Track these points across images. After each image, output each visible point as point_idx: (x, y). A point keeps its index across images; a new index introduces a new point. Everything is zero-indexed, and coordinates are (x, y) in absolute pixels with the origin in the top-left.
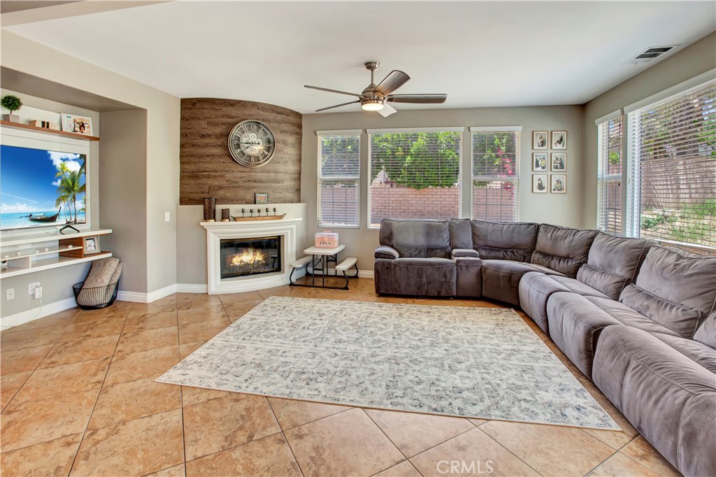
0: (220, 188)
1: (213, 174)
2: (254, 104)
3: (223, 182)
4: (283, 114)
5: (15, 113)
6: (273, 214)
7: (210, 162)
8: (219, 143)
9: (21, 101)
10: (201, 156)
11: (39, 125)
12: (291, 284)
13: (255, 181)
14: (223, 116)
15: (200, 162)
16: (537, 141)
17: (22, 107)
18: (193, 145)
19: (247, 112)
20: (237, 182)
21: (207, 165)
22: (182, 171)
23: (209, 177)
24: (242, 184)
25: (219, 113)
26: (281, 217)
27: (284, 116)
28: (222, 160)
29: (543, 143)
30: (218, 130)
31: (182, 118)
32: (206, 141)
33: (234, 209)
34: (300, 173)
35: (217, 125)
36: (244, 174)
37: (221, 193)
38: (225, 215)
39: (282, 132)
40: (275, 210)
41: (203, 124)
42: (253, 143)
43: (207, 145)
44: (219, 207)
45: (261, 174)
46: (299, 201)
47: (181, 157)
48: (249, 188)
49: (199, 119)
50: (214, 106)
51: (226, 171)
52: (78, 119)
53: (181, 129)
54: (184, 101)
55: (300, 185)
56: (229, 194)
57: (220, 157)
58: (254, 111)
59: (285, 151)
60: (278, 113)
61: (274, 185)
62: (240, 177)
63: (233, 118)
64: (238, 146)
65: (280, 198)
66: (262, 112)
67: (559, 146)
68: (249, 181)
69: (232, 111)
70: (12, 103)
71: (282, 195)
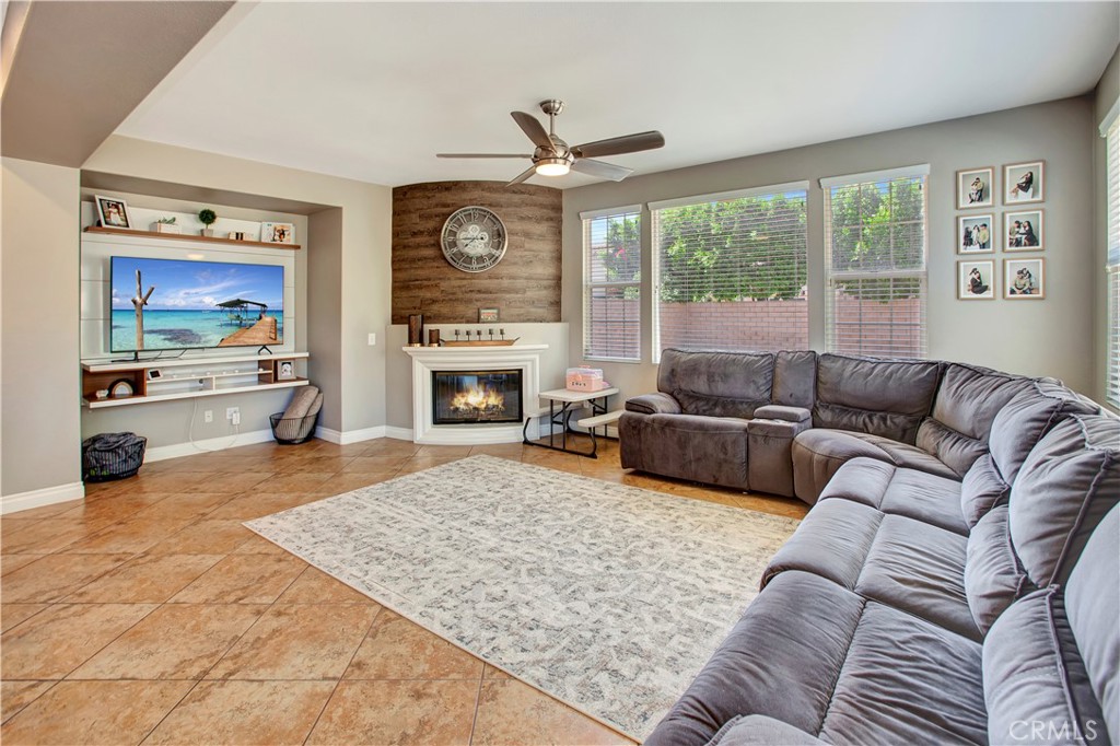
0: (434, 301)
1: (426, 283)
2: (477, 184)
3: (436, 294)
4: (522, 193)
5: (210, 226)
6: (500, 338)
7: (422, 268)
8: (432, 242)
9: (216, 213)
10: (413, 260)
11: (233, 237)
12: (526, 442)
13: (479, 291)
14: (437, 205)
15: (411, 268)
16: (967, 190)
17: (218, 220)
18: (405, 247)
19: (466, 196)
20: (454, 294)
21: (419, 272)
22: (394, 281)
23: (420, 287)
24: (460, 296)
25: (433, 201)
26: (510, 343)
27: (526, 196)
28: (436, 264)
29: (982, 194)
30: (431, 224)
31: (394, 214)
32: (418, 240)
33: (446, 330)
34: (559, 278)
35: (429, 217)
36: (465, 282)
37: (435, 308)
38: (435, 339)
39: (522, 218)
40: (502, 332)
41: (415, 218)
42: (473, 239)
43: (418, 246)
44: (428, 327)
45: (488, 281)
46: (559, 320)
47: (393, 262)
48: (470, 301)
49: (410, 212)
50: (427, 193)
51: (440, 279)
52: (279, 226)
53: (393, 226)
54: (396, 191)
55: (559, 295)
56: (445, 310)
57: (434, 259)
58: (476, 194)
59: (527, 246)
60: (514, 192)
61: (508, 296)
62: (459, 287)
63: (449, 206)
64: (454, 244)
65: (518, 315)
66: (488, 194)
67: (1024, 197)
68: (471, 291)
69: (448, 197)
70: (207, 217)
71: (522, 311)
